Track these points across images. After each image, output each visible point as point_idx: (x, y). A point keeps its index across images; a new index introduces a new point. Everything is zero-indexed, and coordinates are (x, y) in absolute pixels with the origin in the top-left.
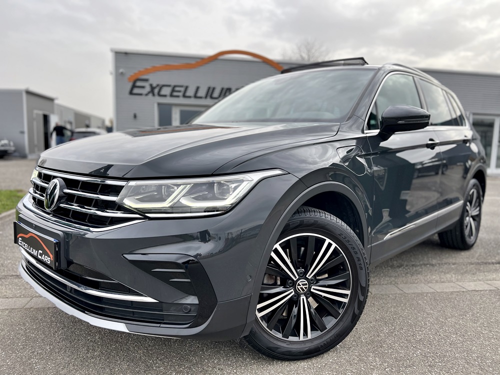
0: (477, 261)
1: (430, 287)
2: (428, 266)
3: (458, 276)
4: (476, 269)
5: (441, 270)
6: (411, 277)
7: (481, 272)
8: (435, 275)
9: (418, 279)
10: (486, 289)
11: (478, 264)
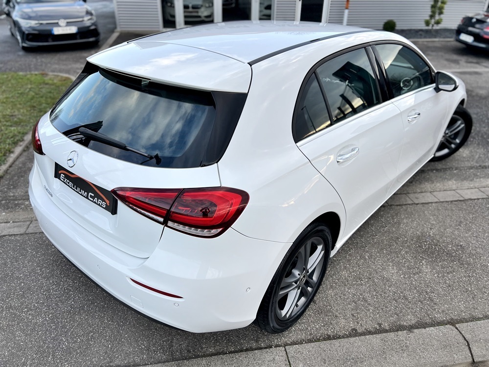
0: (476, 164)
1: (435, 196)
2: (434, 171)
3: (458, 183)
4: (474, 174)
5: (444, 176)
6: (420, 185)
7: (477, 178)
8: (440, 183)
9: (426, 187)
10: (479, 197)
11: (477, 168)
